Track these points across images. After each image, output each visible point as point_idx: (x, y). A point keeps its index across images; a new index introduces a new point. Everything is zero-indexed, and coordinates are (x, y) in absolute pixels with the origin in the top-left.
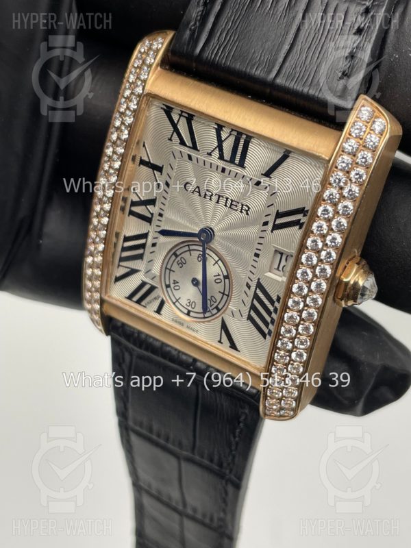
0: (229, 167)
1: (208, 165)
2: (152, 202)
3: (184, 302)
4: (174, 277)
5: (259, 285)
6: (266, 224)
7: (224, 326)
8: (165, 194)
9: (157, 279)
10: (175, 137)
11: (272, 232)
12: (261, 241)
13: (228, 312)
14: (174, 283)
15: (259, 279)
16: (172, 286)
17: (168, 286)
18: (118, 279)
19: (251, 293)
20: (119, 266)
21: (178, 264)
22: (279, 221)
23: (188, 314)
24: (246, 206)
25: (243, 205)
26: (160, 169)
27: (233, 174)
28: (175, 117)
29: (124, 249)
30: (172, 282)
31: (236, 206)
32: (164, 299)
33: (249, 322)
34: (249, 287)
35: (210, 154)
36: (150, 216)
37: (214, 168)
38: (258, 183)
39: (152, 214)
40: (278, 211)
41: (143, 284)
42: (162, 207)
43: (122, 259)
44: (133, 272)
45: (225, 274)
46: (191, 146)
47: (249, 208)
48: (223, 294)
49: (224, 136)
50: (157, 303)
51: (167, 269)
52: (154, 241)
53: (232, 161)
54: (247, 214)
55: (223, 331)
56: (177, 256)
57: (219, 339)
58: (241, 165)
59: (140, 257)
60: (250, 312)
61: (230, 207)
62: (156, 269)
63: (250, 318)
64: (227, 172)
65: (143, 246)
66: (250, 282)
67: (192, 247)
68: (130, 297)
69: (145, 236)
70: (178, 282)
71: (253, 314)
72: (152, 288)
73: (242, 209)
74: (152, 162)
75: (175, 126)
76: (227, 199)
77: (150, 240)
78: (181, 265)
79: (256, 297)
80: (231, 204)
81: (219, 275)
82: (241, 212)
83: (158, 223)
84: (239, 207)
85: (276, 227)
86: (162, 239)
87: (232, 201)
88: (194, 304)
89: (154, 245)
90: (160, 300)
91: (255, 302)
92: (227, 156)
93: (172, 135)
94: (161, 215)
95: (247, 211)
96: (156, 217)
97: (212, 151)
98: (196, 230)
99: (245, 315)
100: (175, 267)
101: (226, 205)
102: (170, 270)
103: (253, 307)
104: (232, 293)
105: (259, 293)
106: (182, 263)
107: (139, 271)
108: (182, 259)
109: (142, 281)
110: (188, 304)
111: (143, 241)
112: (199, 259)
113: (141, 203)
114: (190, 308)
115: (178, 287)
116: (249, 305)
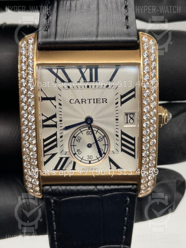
0: (90, 84)
1: (79, 88)
2: (55, 116)
3: (86, 158)
4: (76, 148)
5: (123, 133)
6: (117, 103)
7: (111, 160)
8: (60, 110)
9: (68, 153)
10: (58, 80)
11: (121, 106)
12: (117, 112)
13: (111, 152)
14: (78, 151)
15: (121, 130)
16: (77, 153)
17: (75, 154)
18: (45, 163)
19: (119, 138)
20: (44, 155)
21: (77, 141)
22: (123, 100)
23: (90, 163)
24: (105, 99)
25: (103, 99)
26: (54, 99)
27: (93, 87)
28: (55, 71)
29: (45, 146)
30: (76, 151)
31: (100, 101)
32: (75, 161)
33: (123, 152)
34: (117, 136)
35: (79, 82)
36: (55, 124)
37: (83, 87)
38: (107, 86)
39: (56, 122)
40: (121, 95)
41: (61, 159)
42: (61, 116)
43: (45, 152)
44: (53, 155)
45: (103, 135)
46: (68, 81)
47: (106, 99)
48: (105, 145)
49: (83, 70)
50: (72, 165)
51: (72, 145)
52: (61, 135)
53: (91, 81)
54: (106, 102)
55: (111, 163)
56: (75, 137)
57: (110, 167)
58: (96, 79)
59: (56, 146)
60: (121, 147)
61: (97, 103)
62: (66, 148)
63: (122, 150)
64: (90, 87)
65: (56, 140)
66: (117, 134)
67: (82, 130)
68: (56, 169)
69: (55, 134)
70: (79, 150)
71: (123, 148)
72: (67, 159)
73: (103, 101)
74: (48, 97)
75: (56, 75)
76: (94, 99)
77: (59, 135)
78: (79, 141)
79: (122, 139)
80: (97, 101)
81: (100, 137)
82: (103, 102)
83: (61, 125)
84: (101, 100)
85: (122, 103)
86: (65, 132)
87: (97, 99)
88: (91, 157)
89: (61, 137)
90: (73, 163)
91: (123, 142)
92: (88, 79)
93: (56, 80)
94: (61, 121)
95: (106, 101)
96: (58, 123)
97: (80, 80)
98: (83, 120)
99: (120, 150)
100: (76, 143)
101: (94, 103)
102: (74, 146)
103: (122, 145)
104: (110, 143)
105: (123, 136)
106: (79, 140)
107: (56, 153)
108: (79, 138)
109: (60, 157)
110: (88, 158)
111: (55, 137)
112: (88, 134)
113: (48, 119)
114: (90, 160)
115: (81, 152)
116: (120, 144)
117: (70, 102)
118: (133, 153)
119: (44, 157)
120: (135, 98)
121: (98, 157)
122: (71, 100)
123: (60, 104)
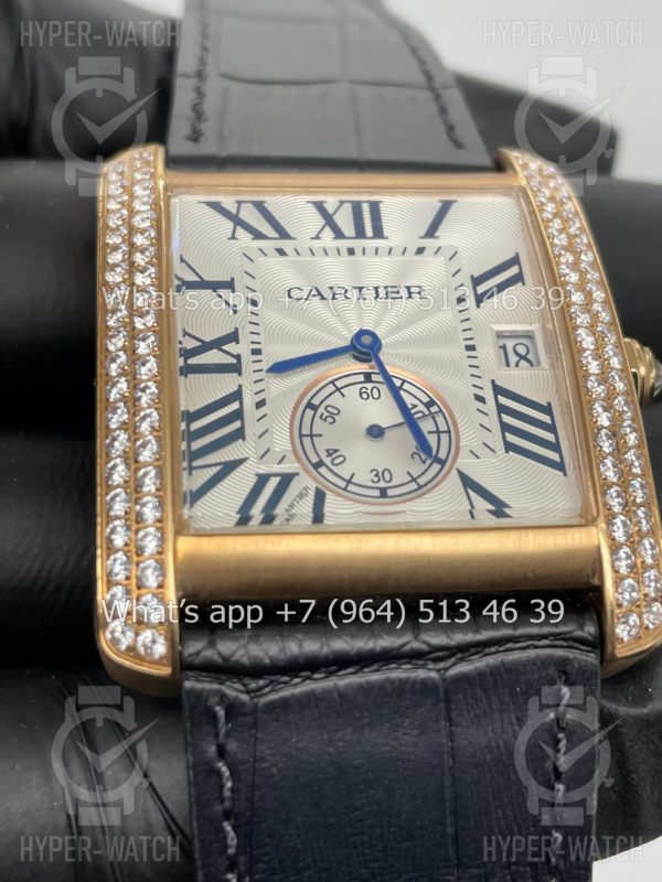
0: (358, 244)
1: (319, 252)
2: (233, 337)
4: (322, 444)
5: (498, 390)
7: (468, 483)
8: (252, 318)
9: (291, 456)
10: (240, 232)
11: (479, 306)
12: (467, 325)
13: (464, 453)
14: (330, 455)
15: (493, 381)
16: (327, 461)
17: (317, 466)
18: (197, 495)
19: (491, 406)
20: (191, 469)
21: (325, 420)
22: (482, 289)
23: (384, 495)
27: (370, 252)
28: (231, 207)
29: (193, 437)
30: (323, 454)
32: (321, 487)
33: (512, 454)
34: (480, 399)
35: (317, 237)
36: (235, 361)
37: (332, 252)
38: (420, 251)
39: (238, 357)
40: (472, 276)
41: (262, 480)
42: (255, 338)
43: (195, 456)
44: (229, 467)
45: (426, 399)
46: (278, 236)
48: (438, 432)
49: (331, 207)
50: (308, 503)
51: (303, 435)
52: (259, 398)
53: (360, 234)
55: (470, 491)
56: (315, 408)
58: (378, 233)
59: (240, 434)
60: (504, 438)
62: (281, 441)
63: (509, 447)
64: (358, 251)
65: (238, 415)
66: (479, 392)
67: (339, 384)
69: (237, 395)
70: (336, 451)
71: (510, 438)
72: (286, 480)
74: (207, 279)
75: (234, 218)
77: (249, 400)
78: (329, 419)
79: (501, 409)
81: (414, 406)
83: (256, 366)
88: (387, 474)
89: (260, 404)
90: (312, 494)
91: (507, 419)
92: (349, 229)
93: (234, 232)
94: (256, 352)
96: (247, 358)
97: (319, 232)
99: (500, 446)
100: (319, 427)
102: (311, 435)
103: (505, 428)
104: (455, 422)
105: (504, 401)
106: (332, 415)
107: (241, 462)
108: (330, 409)
109: (257, 475)
110: (376, 479)
111: (235, 406)
112: (365, 396)
113: (206, 347)
114: (382, 484)
115: (341, 459)
116: (497, 429)
118: (554, 456)
119: (190, 474)
120: (524, 284)
121: (415, 476)
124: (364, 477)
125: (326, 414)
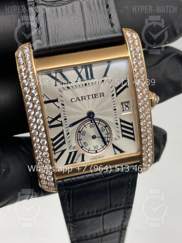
0: (87, 82)
1: (78, 86)
2: (59, 116)
3: (92, 149)
4: (82, 141)
5: (121, 121)
6: (113, 95)
7: (114, 147)
8: (63, 110)
9: (76, 147)
10: (58, 83)
11: (117, 97)
12: (114, 103)
13: (114, 139)
14: (84, 144)
15: (120, 118)
16: (84, 146)
17: (82, 147)
18: (57, 160)
19: (119, 126)
20: (55, 153)
21: (83, 135)
22: (118, 91)
23: (96, 152)
24: (102, 93)
25: (100, 94)
26: (56, 100)
27: (90, 84)
28: (54, 75)
29: (54, 145)
30: (83, 144)
31: (97, 96)
32: (83, 153)
33: (124, 138)
34: (117, 124)
35: (77, 81)
36: (61, 123)
37: (81, 86)
38: (103, 81)
39: (61, 121)
40: (115, 87)
41: (71, 153)
42: (65, 115)
43: (55, 150)
44: (63, 151)
45: (105, 125)
46: (67, 82)
47: (103, 93)
48: (108, 134)
49: (79, 70)
50: (81, 157)
51: (78, 140)
52: (67, 132)
53: (88, 79)
54: (104, 96)
55: (115, 149)
56: (79, 132)
57: (115, 153)
58: (92, 77)
59: (64, 143)
60: (122, 133)
61: (95, 97)
62: (74, 143)
63: (123, 136)
64: (87, 84)
65: (63, 138)
66: (117, 122)
67: (85, 124)
68: (67, 163)
69: (62, 132)
70: (86, 143)
71: (124, 133)
72: (76, 152)
73: (100, 95)
74: (51, 100)
75: (55, 78)
76: (92, 95)
77: (65, 133)
78: (84, 135)
79: (122, 126)
80: (95, 96)
81: (102, 128)
82: (101, 97)
83: (66, 123)
84: (99, 95)
85: (117, 94)
86: (71, 129)
87: (95, 95)
88: (97, 147)
89: (68, 134)
90: (81, 155)
91: (123, 128)
92: (84, 77)
93: (56, 83)
94: (65, 119)
95: (103, 95)
96: (64, 121)
97: (77, 80)
98: (86, 115)
99: (121, 136)
100: (82, 137)
101: (93, 98)
102: (80, 140)
103: (123, 131)
104: (111, 131)
105: (122, 124)
107: (65, 149)
108: (83, 132)
109: (69, 153)
110: (95, 148)
111: (62, 135)
112: (91, 127)
113: (54, 120)
114: (96, 149)
116: (120, 131)
117: (72, 101)
118: (132, 136)
119: (55, 155)
120: (128, 88)
121: (103, 146)
122: (72, 99)
123: (63, 105)
124: (92, 148)
125: (83, 133)
